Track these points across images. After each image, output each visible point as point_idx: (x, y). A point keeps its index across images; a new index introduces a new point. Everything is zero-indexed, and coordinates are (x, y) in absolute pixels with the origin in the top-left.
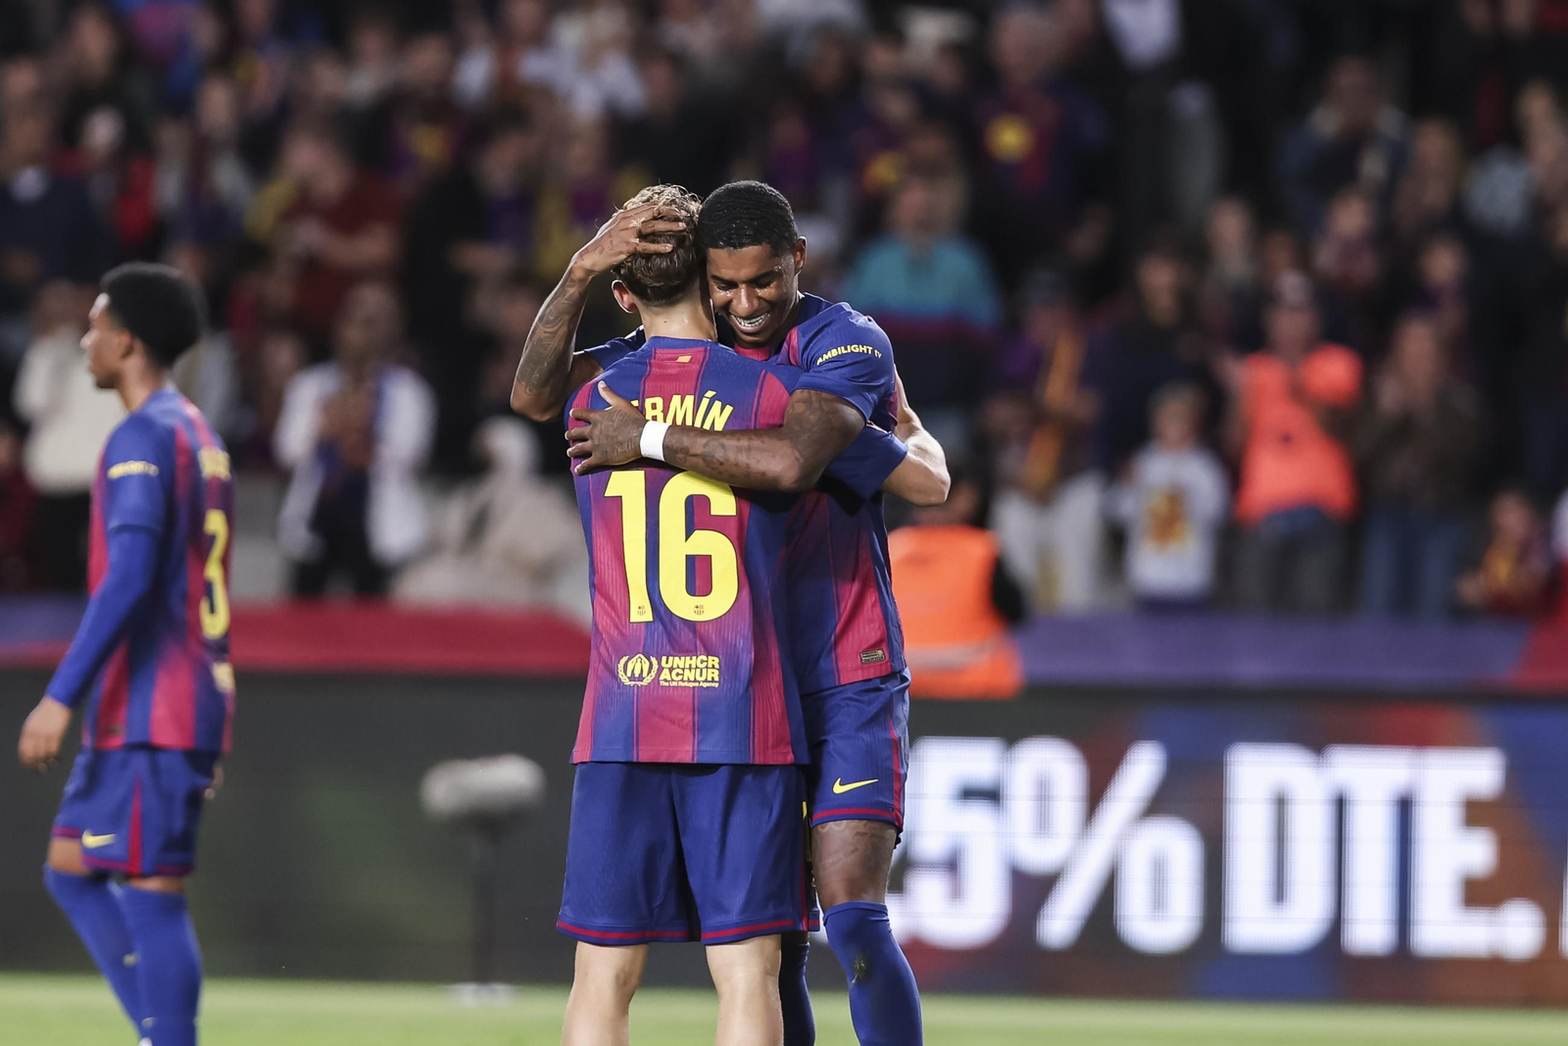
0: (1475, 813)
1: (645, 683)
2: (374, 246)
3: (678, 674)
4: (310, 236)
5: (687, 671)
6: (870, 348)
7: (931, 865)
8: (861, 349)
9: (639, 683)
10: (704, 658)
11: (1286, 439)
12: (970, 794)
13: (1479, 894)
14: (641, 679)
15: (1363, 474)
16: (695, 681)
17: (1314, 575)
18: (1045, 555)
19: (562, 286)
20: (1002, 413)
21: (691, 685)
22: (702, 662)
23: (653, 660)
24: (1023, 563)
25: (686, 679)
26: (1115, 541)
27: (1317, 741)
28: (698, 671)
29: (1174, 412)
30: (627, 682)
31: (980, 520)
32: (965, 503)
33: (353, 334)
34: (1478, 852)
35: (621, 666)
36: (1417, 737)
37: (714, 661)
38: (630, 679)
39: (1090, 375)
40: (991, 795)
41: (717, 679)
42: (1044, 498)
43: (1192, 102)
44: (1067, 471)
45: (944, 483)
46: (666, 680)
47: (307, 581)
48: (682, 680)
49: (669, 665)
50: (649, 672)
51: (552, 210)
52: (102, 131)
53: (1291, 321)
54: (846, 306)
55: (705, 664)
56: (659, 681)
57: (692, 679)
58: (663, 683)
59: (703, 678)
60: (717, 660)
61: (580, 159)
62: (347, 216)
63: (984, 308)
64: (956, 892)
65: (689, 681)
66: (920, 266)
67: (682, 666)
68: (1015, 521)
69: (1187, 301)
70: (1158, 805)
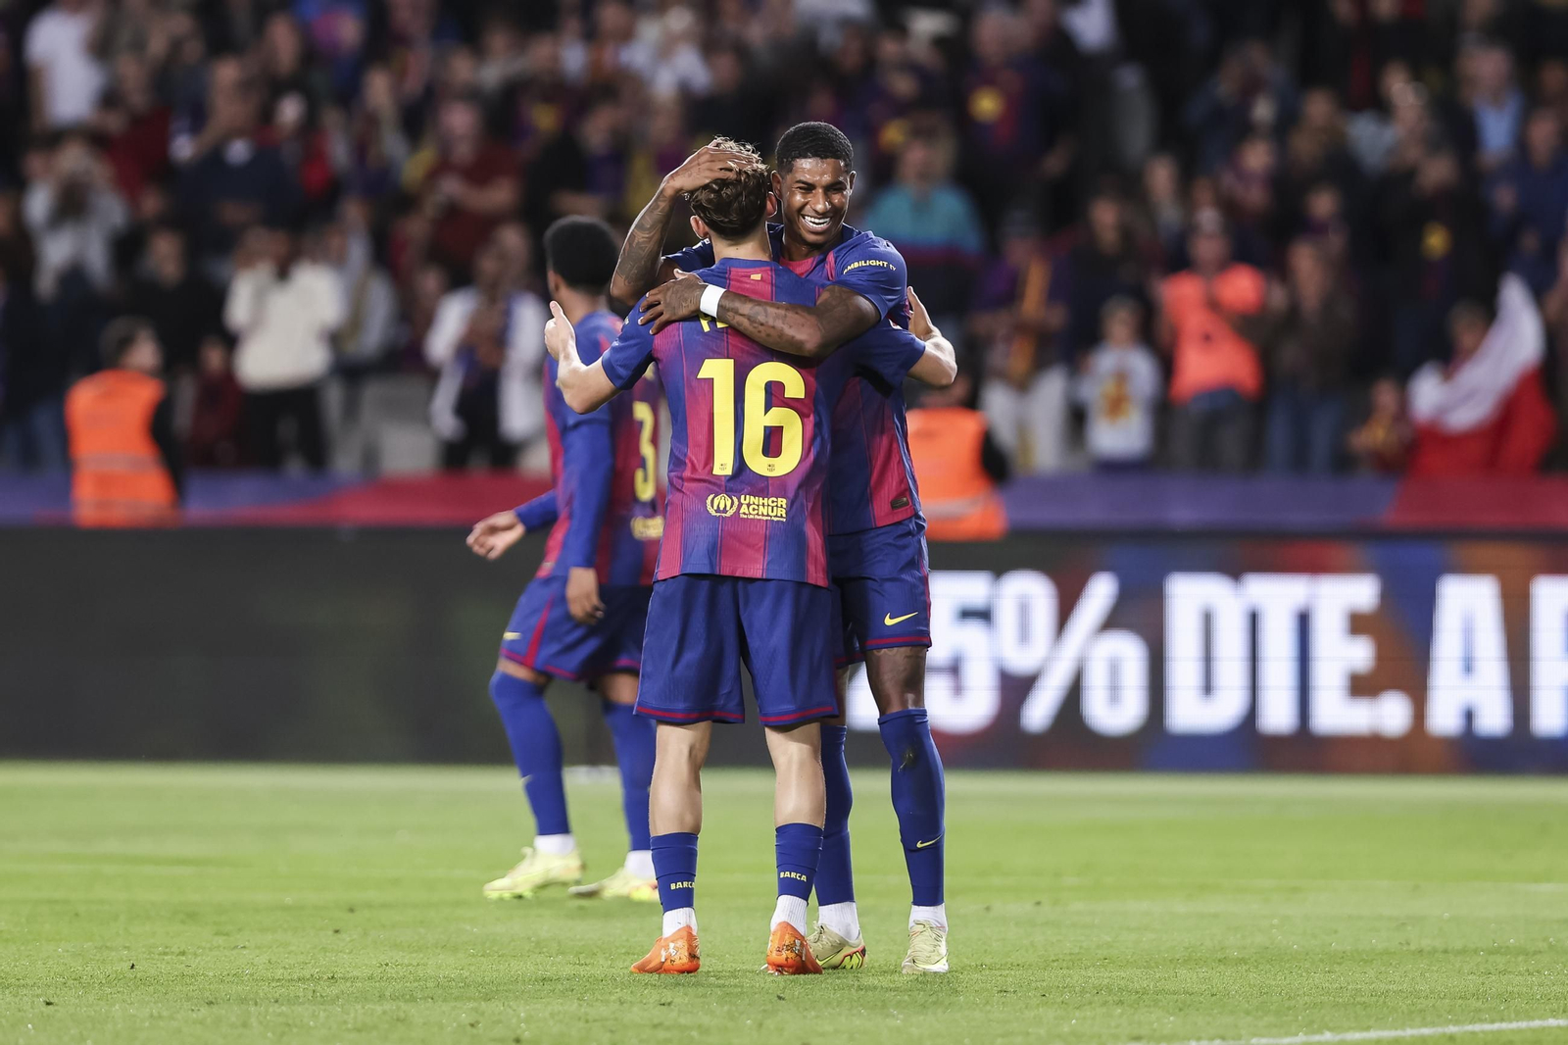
0: (1358, 624)
1: (728, 515)
2: (500, 195)
3: (754, 510)
4: (452, 187)
5: (761, 507)
6: (886, 263)
7: (938, 670)
8: (878, 263)
9: (724, 515)
10: (775, 499)
11: (1207, 338)
12: (967, 614)
13: (1362, 686)
14: (725, 511)
15: (1265, 360)
16: (768, 515)
17: (1231, 442)
18: (1022, 429)
19: (655, 200)
20: (986, 322)
21: (765, 518)
22: (773, 502)
23: (735, 499)
24: (1006, 436)
25: (760, 513)
26: (1077, 419)
27: (1235, 570)
28: (770, 508)
29: (1120, 320)
30: (714, 513)
31: (972, 403)
32: (960, 391)
33: (487, 264)
34: (1360, 654)
35: (709, 501)
36: (1313, 566)
37: (783, 502)
38: (716, 511)
39: (1055, 292)
40: (983, 615)
41: (784, 515)
42: (1022, 386)
43: (1130, 79)
44: (1040, 364)
45: (951, 368)
46: (744, 514)
47: (454, 456)
48: (758, 514)
49: (747, 502)
50: (731, 507)
51: (640, 165)
52: (290, 111)
53: (1208, 246)
54: (871, 234)
55: (775, 504)
56: (739, 514)
57: (765, 514)
58: (742, 516)
59: (774, 514)
60: (785, 501)
61: (662, 128)
62: (479, 173)
63: (971, 240)
64: (958, 690)
65: (763, 515)
66: (921, 207)
67: (756, 503)
68: (999, 403)
69: (1126, 233)
70: (1113, 621)
